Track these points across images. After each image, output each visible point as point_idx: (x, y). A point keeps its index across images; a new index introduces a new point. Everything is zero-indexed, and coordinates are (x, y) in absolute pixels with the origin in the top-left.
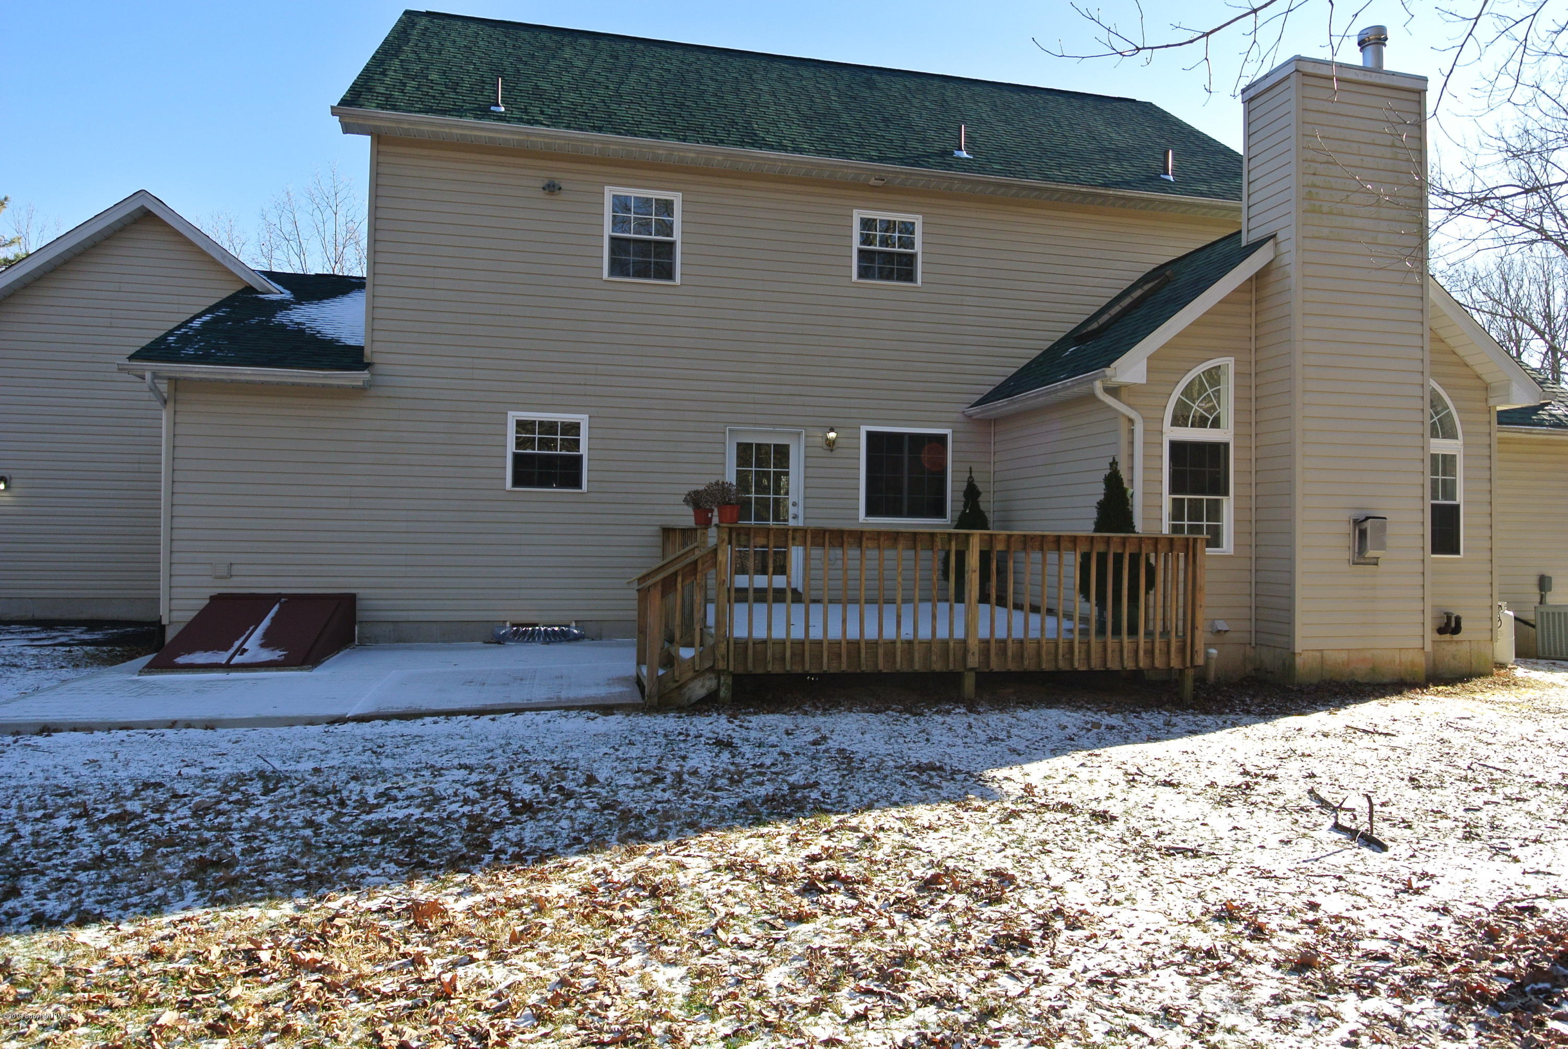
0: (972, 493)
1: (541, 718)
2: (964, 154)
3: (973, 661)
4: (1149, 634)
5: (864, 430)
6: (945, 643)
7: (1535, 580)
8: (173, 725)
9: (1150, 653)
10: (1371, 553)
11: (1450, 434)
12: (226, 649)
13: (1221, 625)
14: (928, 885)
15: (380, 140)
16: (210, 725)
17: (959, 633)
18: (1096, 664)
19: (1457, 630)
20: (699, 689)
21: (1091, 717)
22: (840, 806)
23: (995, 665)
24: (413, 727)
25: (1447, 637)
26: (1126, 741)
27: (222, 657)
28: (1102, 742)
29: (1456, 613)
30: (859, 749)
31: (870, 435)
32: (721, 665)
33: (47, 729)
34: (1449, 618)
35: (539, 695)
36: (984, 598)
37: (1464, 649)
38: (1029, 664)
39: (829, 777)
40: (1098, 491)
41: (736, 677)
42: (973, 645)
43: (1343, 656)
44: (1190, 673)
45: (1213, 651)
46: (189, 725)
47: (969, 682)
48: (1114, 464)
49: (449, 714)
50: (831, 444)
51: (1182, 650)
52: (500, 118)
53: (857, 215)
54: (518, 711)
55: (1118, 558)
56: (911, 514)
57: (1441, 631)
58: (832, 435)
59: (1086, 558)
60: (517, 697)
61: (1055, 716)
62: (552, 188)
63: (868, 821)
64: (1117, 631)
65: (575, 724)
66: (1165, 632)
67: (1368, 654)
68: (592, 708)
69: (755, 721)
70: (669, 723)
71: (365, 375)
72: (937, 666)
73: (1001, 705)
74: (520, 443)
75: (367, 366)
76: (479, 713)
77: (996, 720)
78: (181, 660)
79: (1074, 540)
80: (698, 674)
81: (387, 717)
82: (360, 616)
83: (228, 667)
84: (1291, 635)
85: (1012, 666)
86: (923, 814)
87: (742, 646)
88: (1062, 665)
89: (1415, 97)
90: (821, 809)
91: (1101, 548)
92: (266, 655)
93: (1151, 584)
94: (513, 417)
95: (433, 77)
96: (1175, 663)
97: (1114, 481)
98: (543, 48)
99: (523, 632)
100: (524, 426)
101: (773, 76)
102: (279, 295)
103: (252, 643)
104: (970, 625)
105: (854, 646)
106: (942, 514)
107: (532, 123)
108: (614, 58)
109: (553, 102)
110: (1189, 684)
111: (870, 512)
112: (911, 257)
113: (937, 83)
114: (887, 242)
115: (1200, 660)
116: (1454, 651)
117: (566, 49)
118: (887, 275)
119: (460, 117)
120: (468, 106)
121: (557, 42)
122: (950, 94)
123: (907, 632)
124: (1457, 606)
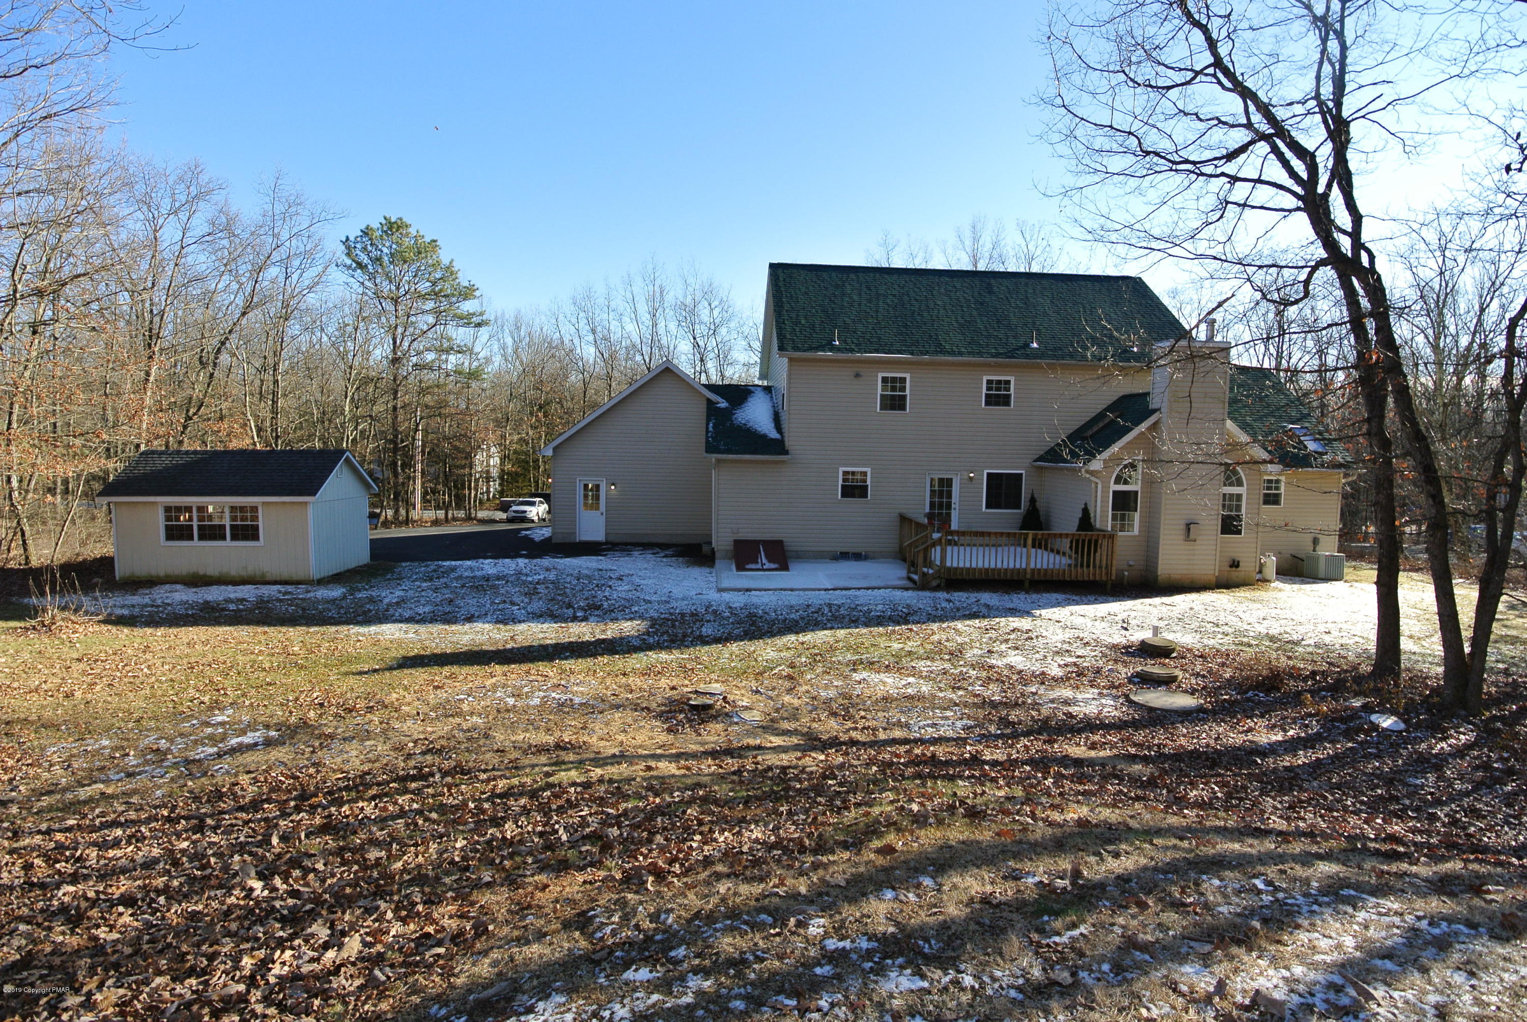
0: (1033, 500)
1: (888, 591)
2: (1035, 345)
3: (1028, 576)
4: (1094, 567)
5: (986, 472)
6: (1019, 569)
7: (1311, 540)
9: (1094, 574)
10: (1192, 536)
11: (1239, 483)
12: (758, 563)
13: (1131, 563)
14: (1013, 631)
15: (791, 360)
16: (792, 590)
17: (1024, 566)
18: (1073, 578)
19: (1237, 566)
20: (934, 583)
21: (1068, 596)
22: (989, 616)
23: (1036, 577)
24: (852, 593)
25: (1234, 569)
26: (1078, 604)
27: (759, 566)
28: (1069, 604)
29: (1237, 559)
30: (991, 604)
31: (988, 474)
32: (942, 576)
33: (748, 590)
34: (1234, 561)
35: (882, 585)
36: (1034, 546)
37: (1242, 573)
38: (1048, 578)
39: (984, 610)
40: (1079, 515)
41: (947, 580)
42: (1028, 571)
43: (1179, 576)
44: (1110, 581)
45: (1126, 573)
46: (785, 590)
47: (1027, 584)
48: (1086, 504)
49: (859, 589)
50: (971, 478)
51: (1107, 574)
52: (839, 349)
53: (985, 379)
54: (878, 588)
55: (1084, 541)
56: (1005, 508)
57: (1231, 566)
58: (972, 475)
59: (1071, 542)
60: (874, 584)
61: (1055, 595)
62: (857, 375)
63: (997, 620)
64: (1082, 566)
65: (898, 594)
66: (1100, 567)
67: (1189, 576)
68: (900, 588)
69: (956, 594)
70: (927, 594)
71: (789, 457)
72: (1015, 578)
73: (1038, 591)
74: (844, 480)
75: (786, 452)
76: (868, 589)
77: (1035, 596)
78: (748, 567)
79: (1067, 535)
80: (935, 578)
81: (841, 589)
82: (786, 548)
83: (765, 570)
84: (1157, 568)
85: (1042, 578)
86: (1011, 619)
87: (949, 569)
88: (1061, 578)
90: (984, 617)
91: (1077, 537)
92: (773, 566)
93: (1095, 551)
94: (841, 470)
95: (803, 322)
96: (1104, 578)
97: (1086, 511)
98: (837, 286)
99: (844, 556)
100: (845, 473)
101: (942, 291)
102: (723, 404)
103: (764, 561)
104: (1028, 564)
105: (987, 570)
106: (1019, 507)
107: (852, 351)
108: (869, 288)
109: (855, 332)
110: (1109, 586)
111: (987, 507)
112: (1009, 396)
113: (1023, 281)
114: (998, 389)
115: (1113, 578)
116: (1235, 574)
117: (847, 284)
118: (997, 404)
119: (824, 351)
120: (824, 342)
121: (841, 279)
122: (1030, 291)
123: (1005, 566)
124: (1238, 556)
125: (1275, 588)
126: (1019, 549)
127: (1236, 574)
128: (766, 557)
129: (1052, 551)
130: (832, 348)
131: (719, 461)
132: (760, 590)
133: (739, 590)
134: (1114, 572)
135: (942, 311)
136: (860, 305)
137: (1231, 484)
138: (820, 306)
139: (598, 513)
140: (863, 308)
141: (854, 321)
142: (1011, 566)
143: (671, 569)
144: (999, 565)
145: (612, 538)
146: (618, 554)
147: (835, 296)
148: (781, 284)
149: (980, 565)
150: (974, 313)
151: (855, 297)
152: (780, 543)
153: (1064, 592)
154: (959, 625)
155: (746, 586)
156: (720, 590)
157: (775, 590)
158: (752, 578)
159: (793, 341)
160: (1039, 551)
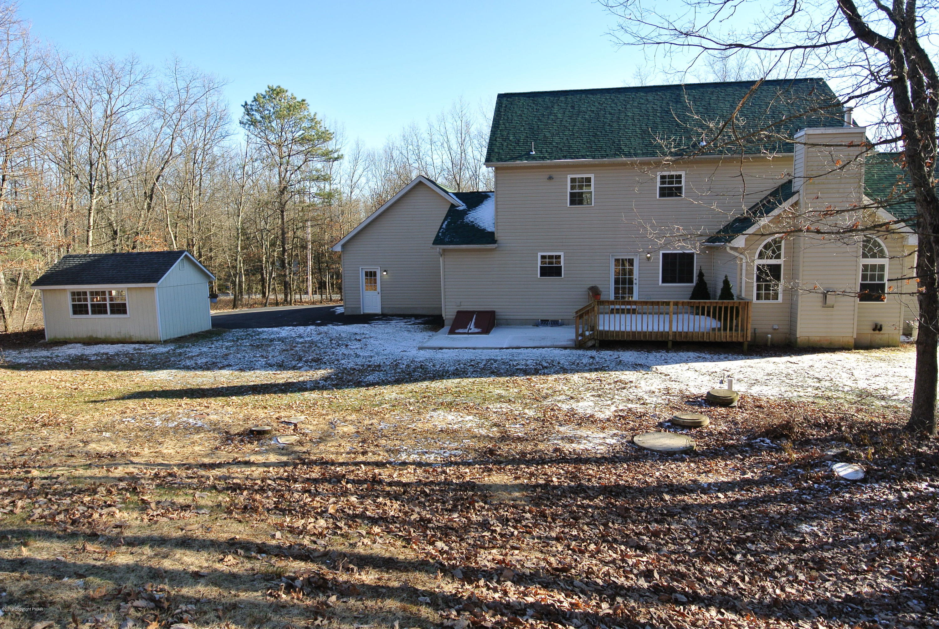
0: (701, 275)
1: (549, 350)
2: (705, 143)
3: (671, 338)
4: (731, 330)
5: (661, 252)
6: (662, 332)
8: (466, 348)
9: (731, 337)
10: (829, 303)
11: (882, 256)
12: (466, 328)
13: (774, 327)
14: (616, 382)
15: (497, 169)
16: (474, 349)
17: (667, 329)
18: (712, 339)
19: (880, 329)
20: (590, 344)
22: (610, 370)
23: (678, 339)
24: (519, 351)
25: (877, 332)
27: (466, 331)
29: (880, 323)
30: (626, 361)
31: (663, 254)
32: (596, 337)
33: (441, 348)
34: (876, 325)
35: (549, 344)
37: (886, 336)
38: (688, 339)
41: (600, 341)
42: (671, 333)
43: (818, 339)
44: (746, 343)
45: (769, 336)
46: (469, 348)
47: (670, 344)
48: (726, 276)
49: (527, 348)
50: (649, 259)
51: (743, 336)
52: (534, 158)
53: (659, 175)
54: (543, 348)
55: (720, 308)
56: (679, 282)
57: (874, 330)
58: (649, 255)
60: (543, 344)
61: (689, 354)
62: (550, 178)
63: (613, 373)
65: (557, 351)
66: (737, 331)
67: (828, 338)
68: (562, 348)
70: (581, 352)
71: (496, 245)
72: (660, 339)
74: (542, 263)
75: (496, 242)
76: (534, 348)
78: (457, 331)
80: (590, 340)
81: (513, 348)
82: (497, 317)
83: (468, 333)
84: (795, 331)
85: (684, 340)
86: (625, 372)
87: (602, 332)
88: (700, 339)
89: (861, 135)
90: (605, 370)
91: (715, 305)
92: (477, 330)
94: (540, 254)
95: (511, 138)
96: (740, 340)
97: (726, 283)
98: (547, 108)
99: (544, 323)
100: (543, 257)
101: (636, 104)
102: (462, 206)
103: (472, 326)
104: (670, 327)
105: (634, 333)
106: (692, 282)
107: (543, 158)
108: (573, 107)
109: (551, 143)
110: (745, 346)
111: (663, 282)
112: (680, 189)
113: (710, 90)
114: (670, 183)
115: (749, 339)
116: (878, 337)
117: (556, 106)
118: (670, 195)
119: (521, 160)
120: (523, 153)
121: (552, 102)
122: (715, 98)
123: (650, 329)
124: (880, 321)
127: (880, 336)
128: (475, 324)
130: (528, 157)
131: (444, 250)
132: (449, 348)
133: (435, 348)
134: (749, 335)
135: (630, 121)
136: (561, 121)
137: (874, 256)
138: (529, 124)
139: (376, 292)
140: (564, 123)
141: (553, 135)
142: (656, 329)
143: (406, 333)
144: (645, 329)
145: (386, 312)
146: (380, 322)
147: (543, 115)
148: (502, 110)
149: (628, 329)
150: (658, 120)
151: (560, 116)
152: (492, 314)
155: (441, 346)
156: (420, 348)
157: (461, 348)
158: (454, 339)
159: (499, 153)
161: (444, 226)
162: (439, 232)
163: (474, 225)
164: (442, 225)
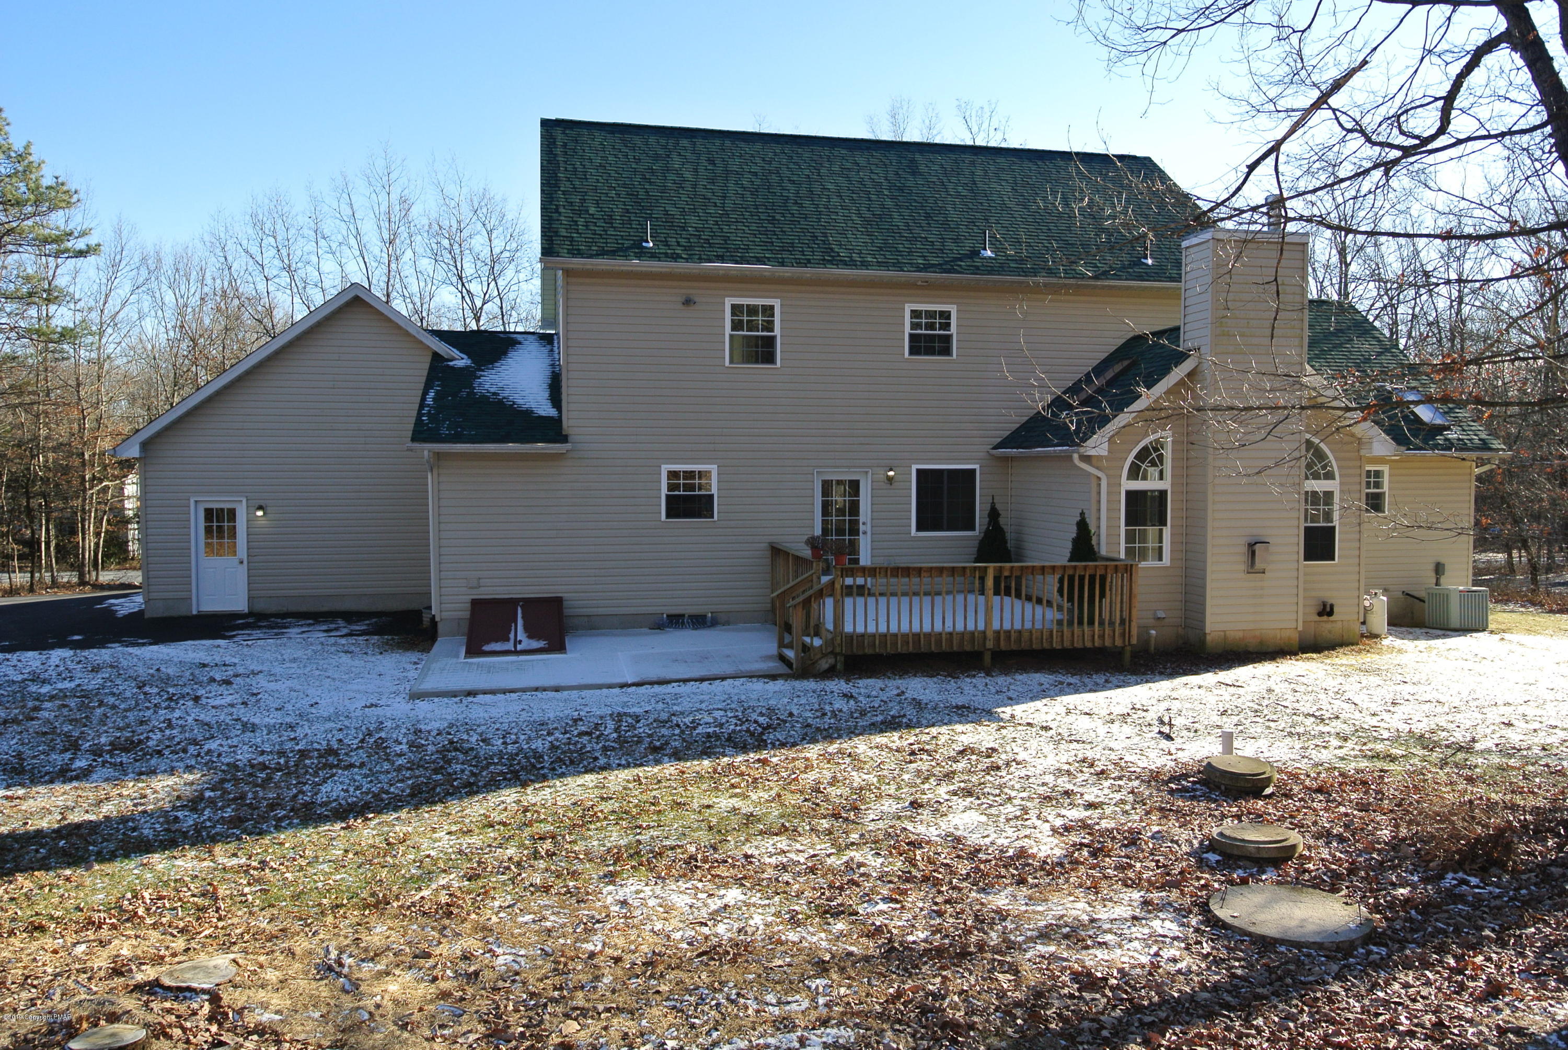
0: (994, 514)
1: (738, 682)
2: (989, 253)
3: (990, 644)
4: (1101, 623)
5: (914, 468)
6: (972, 633)
7: (1432, 567)
8: (536, 689)
9: (1102, 637)
10: (1259, 565)
11: (1329, 476)
12: (508, 640)
13: (1161, 614)
14: (962, 752)
15: (568, 273)
16: (557, 689)
17: (981, 627)
18: (1067, 644)
19: (1331, 613)
20: (824, 664)
21: (1060, 678)
22: (919, 725)
23: (1003, 646)
24: (668, 689)
25: (1325, 618)
26: (1077, 691)
27: (509, 646)
28: (1062, 693)
29: (1330, 601)
30: (924, 698)
31: (918, 471)
32: (838, 650)
33: (471, 693)
34: (1324, 605)
35: (729, 669)
36: (997, 591)
37: (1339, 625)
38: (1024, 646)
39: (910, 712)
40: (1073, 532)
41: (847, 657)
42: (990, 634)
43: (1240, 634)
44: (1128, 648)
45: (1153, 632)
46: (545, 689)
47: (987, 658)
48: (1082, 514)
49: (685, 681)
50: (890, 479)
51: (1123, 635)
52: (653, 255)
53: (908, 308)
54: (723, 679)
55: (1082, 578)
56: (949, 529)
57: (1320, 614)
58: (891, 473)
59: (1061, 581)
60: (714, 671)
61: (1038, 677)
62: (688, 302)
63: (934, 731)
64: (1081, 622)
65: (758, 686)
66: (1112, 623)
67: (1258, 633)
68: (759, 677)
69: (862, 683)
70: (811, 684)
71: (568, 446)
72: (968, 648)
73: (1006, 670)
74: (671, 487)
75: (564, 439)
76: (702, 680)
77: (1002, 680)
78: (487, 648)
79: (1053, 568)
80: (824, 655)
81: (652, 683)
82: (567, 612)
83: (516, 652)
84: (1203, 621)
85: (1014, 647)
86: (959, 728)
87: (850, 637)
88: (1046, 645)
89: (1301, 248)
90: (909, 726)
91: (1071, 572)
92: (535, 644)
93: (1103, 595)
94: (665, 468)
95: (592, 210)
96: (1118, 642)
97: (1082, 526)
98: (657, 157)
99: (675, 621)
100: (673, 475)
101: (836, 168)
102: (461, 361)
103: (521, 635)
104: (988, 622)
105: (917, 636)
106: (972, 528)
107: (675, 257)
108: (712, 162)
109: (683, 229)
110: (1127, 656)
111: (919, 528)
112: (948, 338)
113: (968, 157)
114: (931, 326)
115: (1134, 641)
116: (1329, 628)
117: (674, 156)
118: (930, 351)
119: (626, 257)
120: (627, 244)
121: (665, 147)
122: (979, 173)
123: (949, 627)
124: (1331, 597)
125: (1391, 649)
126: (971, 598)
127: (1328, 626)
128: (526, 629)
129: (1029, 598)
130: (642, 253)
131: (439, 456)
132: (493, 692)
133: (454, 694)
134: (1134, 632)
135: (835, 200)
136: (695, 186)
137: (1316, 476)
138: (625, 185)
139: (234, 560)
140: (701, 190)
141: (683, 212)
142: (960, 627)
143: (345, 658)
144: (938, 627)
145: (260, 607)
146: (257, 633)
147: (653, 171)
148: (558, 151)
149: (905, 628)
150: (889, 203)
151: (688, 175)
152: (556, 603)
153: (1052, 671)
154: (861, 746)
155: (469, 686)
156: (415, 696)
157: (524, 690)
158: (490, 669)
159: (572, 240)
160: (1007, 600)
161: (429, 401)
162: (420, 415)
163: (501, 402)
164: (423, 399)
